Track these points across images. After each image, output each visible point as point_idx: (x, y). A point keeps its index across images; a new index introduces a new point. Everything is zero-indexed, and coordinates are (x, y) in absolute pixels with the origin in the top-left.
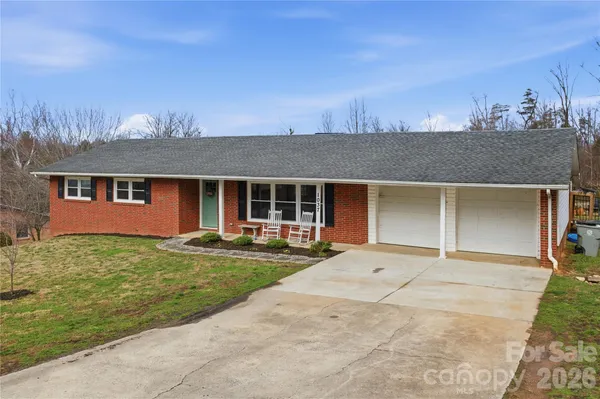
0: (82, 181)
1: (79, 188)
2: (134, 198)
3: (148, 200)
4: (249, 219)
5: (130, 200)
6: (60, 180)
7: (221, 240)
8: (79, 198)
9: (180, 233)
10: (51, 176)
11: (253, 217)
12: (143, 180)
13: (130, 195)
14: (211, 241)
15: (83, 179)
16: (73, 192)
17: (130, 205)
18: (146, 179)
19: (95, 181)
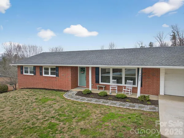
0: (30, 68)
1: (29, 70)
2: (51, 74)
3: (57, 75)
4: (100, 83)
5: (50, 75)
6: (21, 67)
7: (91, 93)
8: (29, 74)
9: (72, 89)
10: (18, 66)
11: (101, 82)
12: (55, 67)
13: (50, 73)
14: (88, 93)
15: (30, 67)
16: (26, 72)
17: (50, 77)
18: (56, 67)
19: (35, 67)
